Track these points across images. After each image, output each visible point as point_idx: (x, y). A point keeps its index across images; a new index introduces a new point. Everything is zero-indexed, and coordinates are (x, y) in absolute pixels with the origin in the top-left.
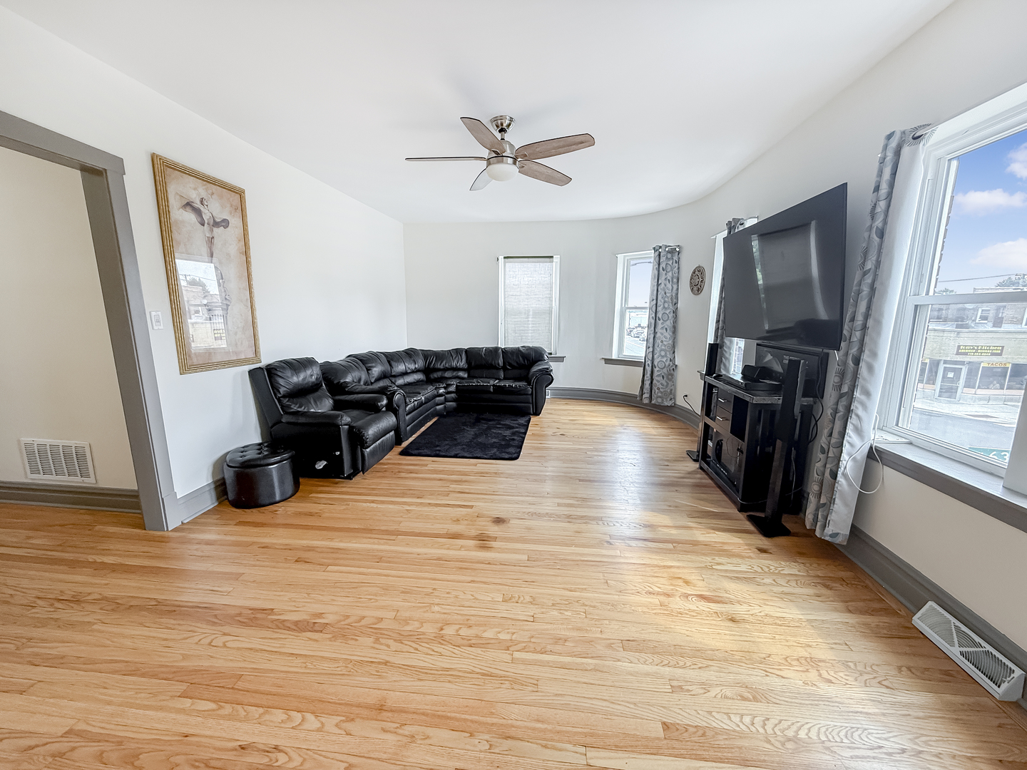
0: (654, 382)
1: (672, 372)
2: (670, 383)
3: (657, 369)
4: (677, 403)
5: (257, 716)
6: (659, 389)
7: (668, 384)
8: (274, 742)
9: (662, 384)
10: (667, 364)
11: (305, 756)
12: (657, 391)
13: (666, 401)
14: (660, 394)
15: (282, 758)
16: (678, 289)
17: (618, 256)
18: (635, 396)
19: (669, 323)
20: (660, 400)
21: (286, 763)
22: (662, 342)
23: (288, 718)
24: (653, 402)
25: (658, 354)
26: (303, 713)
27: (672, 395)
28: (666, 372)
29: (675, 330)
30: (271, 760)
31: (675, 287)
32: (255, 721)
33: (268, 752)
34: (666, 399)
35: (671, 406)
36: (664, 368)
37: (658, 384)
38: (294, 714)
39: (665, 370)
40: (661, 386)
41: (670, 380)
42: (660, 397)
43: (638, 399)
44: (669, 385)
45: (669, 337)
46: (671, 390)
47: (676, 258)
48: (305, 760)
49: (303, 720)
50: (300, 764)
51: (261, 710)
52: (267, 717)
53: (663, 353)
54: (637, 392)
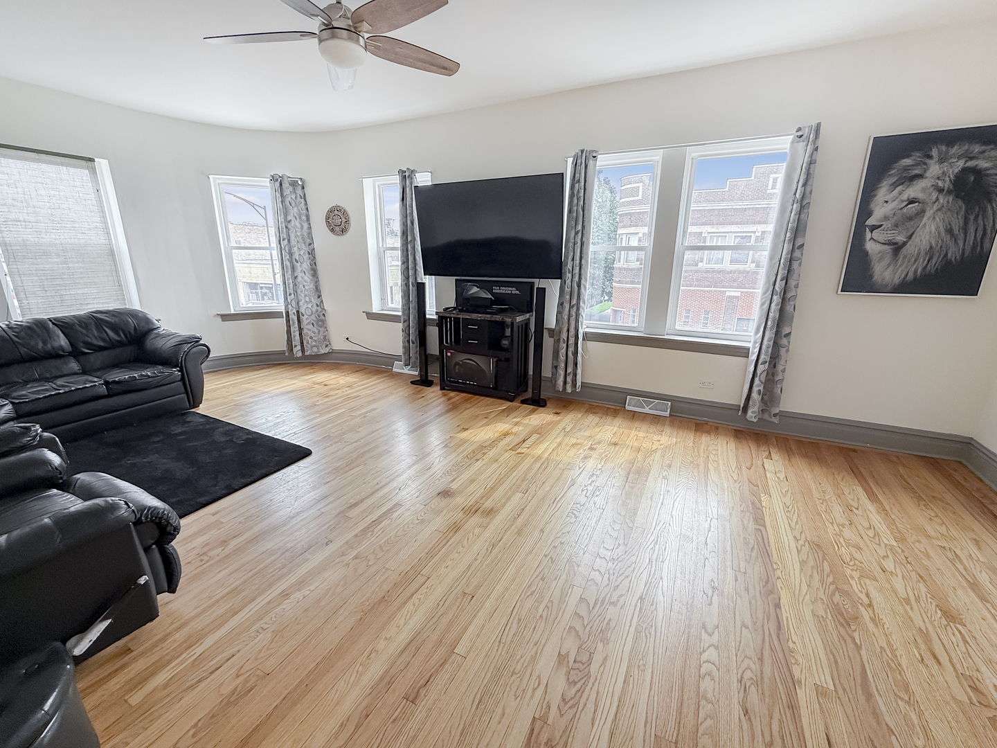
0: (305, 331)
1: (322, 317)
2: (322, 330)
3: (306, 316)
4: (333, 348)
5: (710, 705)
6: (311, 338)
7: (319, 331)
8: (735, 684)
9: (314, 333)
10: (314, 310)
11: (743, 656)
12: (310, 340)
13: (322, 348)
14: (314, 343)
15: (748, 674)
16: (310, 228)
17: (210, 176)
18: (283, 353)
19: (306, 265)
20: (315, 349)
21: (752, 671)
22: (304, 286)
23: (709, 675)
24: (307, 353)
25: (303, 301)
26: (702, 662)
27: (326, 340)
28: (315, 319)
29: (314, 273)
30: (752, 684)
31: (306, 225)
32: (716, 706)
33: (745, 688)
34: (321, 346)
35: (329, 353)
36: (312, 313)
37: (310, 333)
38: (703, 670)
39: (313, 317)
40: (313, 335)
41: (321, 327)
42: (315, 346)
43: (287, 354)
44: (322, 332)
45: (309, 280)
46: (325, 336)
47: (299, 192)
48: (746, 657)
49: (708, 661)
50: (750, 660)
51: (703, 703)
52: (709, 695)
53: (307, 299)
54: (284, 347)
